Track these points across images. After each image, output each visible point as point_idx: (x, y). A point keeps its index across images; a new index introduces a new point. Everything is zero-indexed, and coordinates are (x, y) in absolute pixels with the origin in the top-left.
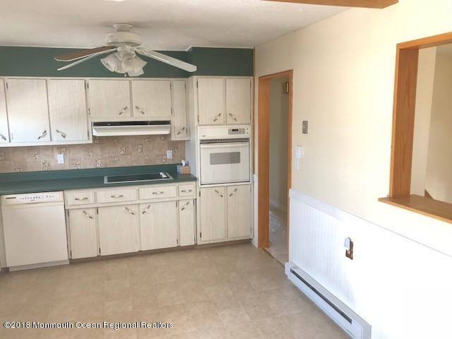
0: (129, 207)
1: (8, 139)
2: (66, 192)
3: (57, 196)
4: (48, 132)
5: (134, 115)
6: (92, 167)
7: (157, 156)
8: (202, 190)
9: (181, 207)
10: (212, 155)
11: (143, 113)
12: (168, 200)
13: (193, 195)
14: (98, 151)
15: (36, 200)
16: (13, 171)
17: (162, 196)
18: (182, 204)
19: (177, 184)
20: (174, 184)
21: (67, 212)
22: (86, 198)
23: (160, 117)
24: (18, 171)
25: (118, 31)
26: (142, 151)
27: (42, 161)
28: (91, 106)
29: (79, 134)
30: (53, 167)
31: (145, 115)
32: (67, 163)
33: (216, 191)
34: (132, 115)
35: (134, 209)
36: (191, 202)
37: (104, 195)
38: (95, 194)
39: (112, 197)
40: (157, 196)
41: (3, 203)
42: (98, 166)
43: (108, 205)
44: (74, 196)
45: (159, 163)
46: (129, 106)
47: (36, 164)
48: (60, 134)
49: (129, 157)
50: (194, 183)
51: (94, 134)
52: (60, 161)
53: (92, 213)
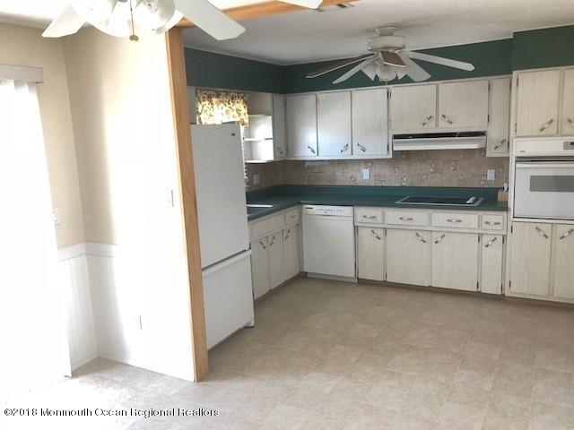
0: (420, 233)
1: (316, 151)
2: (356, 208)
3: (347, 210)
4: (350, 145)
5: (440, 126)
6: (397, 185)
7: (474, 176)
8: (515, 225)
9: (484, 243)
10: (533, 178)
11: (451, 123)
12: (466, 231)
13: (500, 230)
14: (404, 167)
15: (329, 213)
16: (325, 184)
17: (459, 225)
18: (486, 239)
19: (481, 213)
20: (477, 212)
21: (356, 228)
22: (374, 217)
23: (472, 127)
24: (329, 184)
25: (381, 35)
26: (455, 169)
27: (349, 175)
28: (393, 117)
29: (378, 148)
30: (360, 182)
31: (454, 125)
32: (372, 179)
33: (537, 228)
34: (437, 125)
35: (425, 236)
36: (500, 239)
37: (392, 215)
38: (384, 213)
39: (401, 219)
40: (454, 225)
41: (304, 212)
42: (404, 184)
43: (396, 227)
44: (364, 213)
45: (475, 185)
46: (434, 115)
47: (344, 178)
48: (359, 148)
49: (439, 176)
50: (505, 214)
51: (395, 149)
52: (365, 176)
53: (380, 233)
